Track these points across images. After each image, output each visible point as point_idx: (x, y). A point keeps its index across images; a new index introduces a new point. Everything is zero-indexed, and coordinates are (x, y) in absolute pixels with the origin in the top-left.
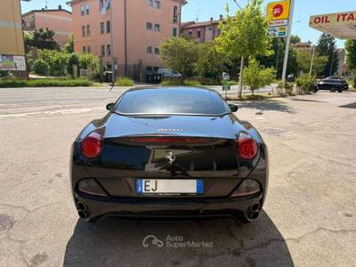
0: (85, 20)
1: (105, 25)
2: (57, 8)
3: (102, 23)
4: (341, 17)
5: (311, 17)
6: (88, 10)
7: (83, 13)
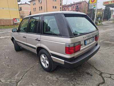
0: (34, 7)
1: (41, 8)
2: (25, 3)
3: (40, 7)
4: (112, 2)
5: (104, 2)
6: (35, 3)
7: (33, 4)
